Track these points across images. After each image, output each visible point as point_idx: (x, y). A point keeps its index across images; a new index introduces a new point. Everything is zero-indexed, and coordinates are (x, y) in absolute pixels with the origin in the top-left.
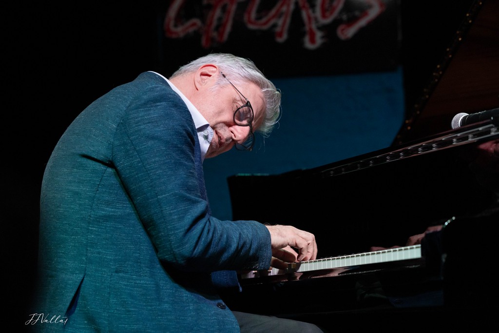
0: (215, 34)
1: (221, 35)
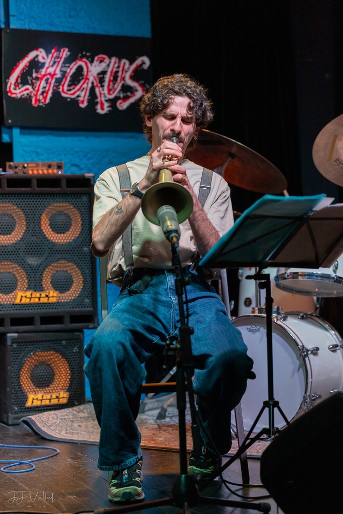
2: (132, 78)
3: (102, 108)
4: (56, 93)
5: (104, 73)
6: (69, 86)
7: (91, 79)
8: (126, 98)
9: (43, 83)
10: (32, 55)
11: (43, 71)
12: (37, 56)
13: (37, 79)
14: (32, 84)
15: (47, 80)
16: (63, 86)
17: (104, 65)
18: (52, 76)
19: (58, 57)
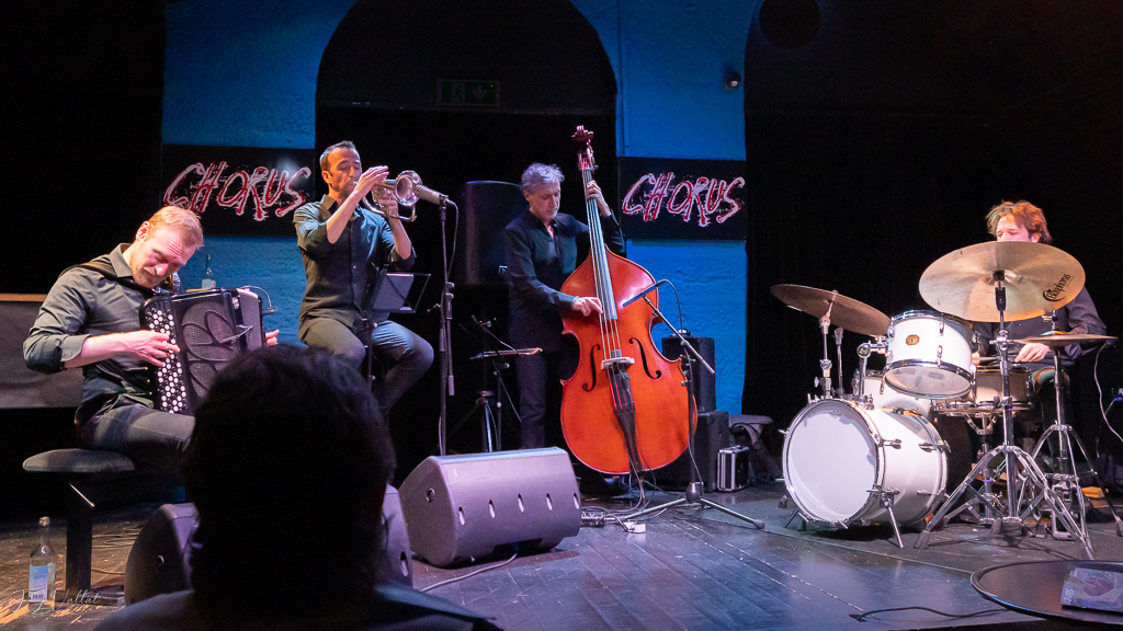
2: (729, 196)
3: (703, 223)
4: (663, 210)
5: (705, 192)
7: (694, 197)
8: (724, 214)
13: (647, 198)
14: (644, 204)
15: (656, 200)
17: (704, 185)
18: (660, 196)
19: (665, 180)
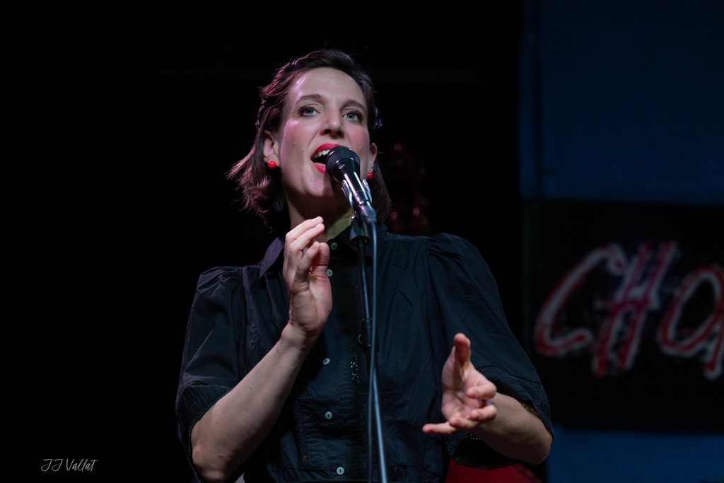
0: (612, 356)
1: (623, 357)
6: (680, 327)
9: (618, 323)
10: (593, 259)
11: (619, 296)
12: (604, 262)
16: (665, 328)
